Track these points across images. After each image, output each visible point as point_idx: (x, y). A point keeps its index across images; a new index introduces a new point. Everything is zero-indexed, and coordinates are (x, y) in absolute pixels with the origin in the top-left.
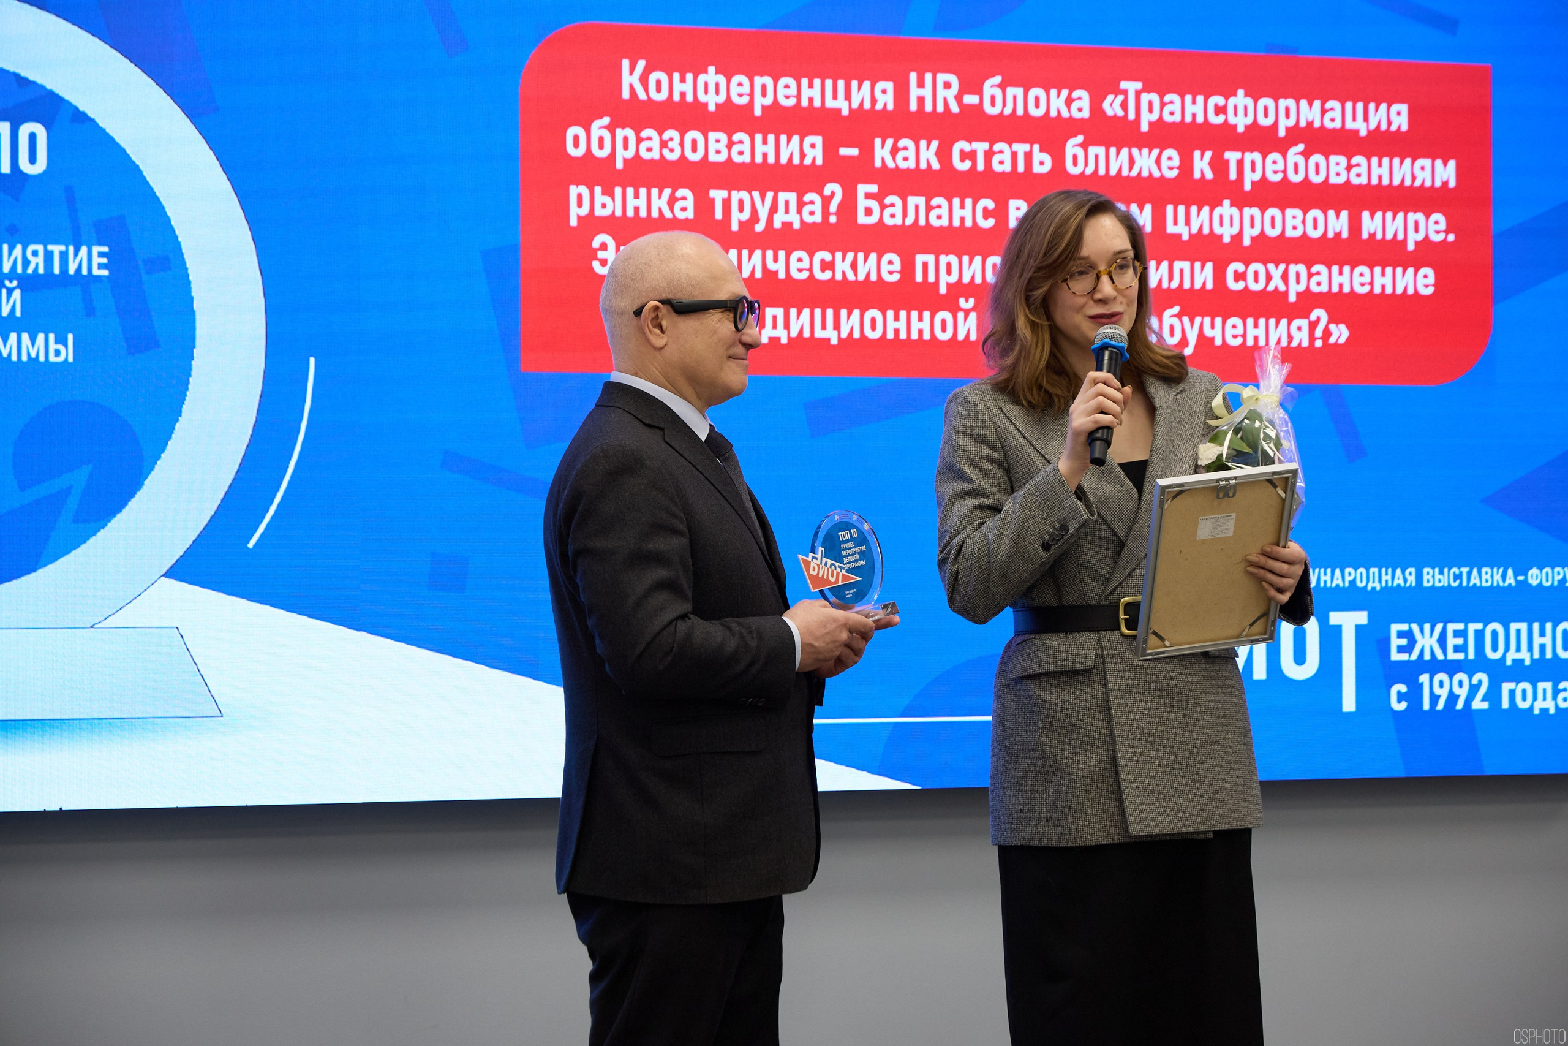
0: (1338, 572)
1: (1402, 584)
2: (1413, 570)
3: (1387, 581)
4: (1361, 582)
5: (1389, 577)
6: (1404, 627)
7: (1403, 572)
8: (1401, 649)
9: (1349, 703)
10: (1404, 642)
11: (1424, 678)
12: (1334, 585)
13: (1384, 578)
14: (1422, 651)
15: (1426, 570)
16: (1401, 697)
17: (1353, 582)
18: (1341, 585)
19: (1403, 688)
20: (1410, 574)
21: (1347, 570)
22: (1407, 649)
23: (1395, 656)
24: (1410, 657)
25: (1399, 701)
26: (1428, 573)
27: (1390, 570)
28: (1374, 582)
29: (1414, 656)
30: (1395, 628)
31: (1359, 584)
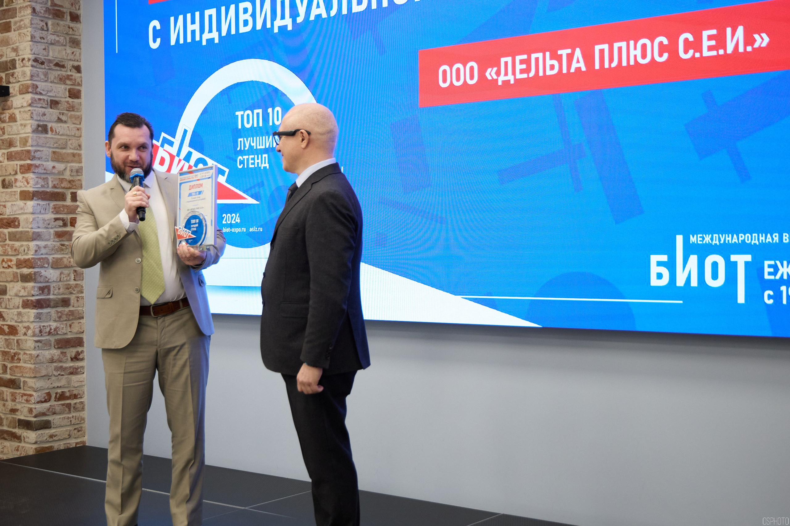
0: (735, 236)
1: (771, 242)
2: (777, 234)
3: (762, 240)
4: (748, 240)
5: (764, 238)
6: (772, 262)
7: (771, 236)
8: (770, 274)
9: (741, 299)
10: (772, 270)
11: (783, 288)
12: (733, 242)
13: (761, 238)
14: (782, 275)
15: (784, 234)
16: (770, 297)
17: (744, 241)
18: (737, 242)
19: (771, 293)
20: (776, 236)
21: (740, 235)
22: (775, 273)
23: (767, 277)
24: (775, 277)
25: (769, 299)
26: (786, 236)
27: (764, 235)
28: (755, 240)
29: (778, 277)
30: (767, 263)
31: (746, 241)
